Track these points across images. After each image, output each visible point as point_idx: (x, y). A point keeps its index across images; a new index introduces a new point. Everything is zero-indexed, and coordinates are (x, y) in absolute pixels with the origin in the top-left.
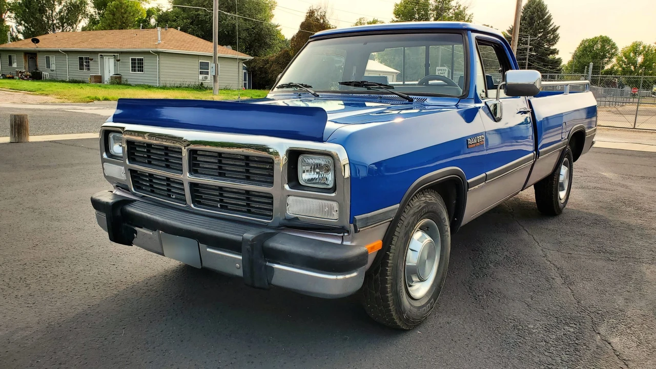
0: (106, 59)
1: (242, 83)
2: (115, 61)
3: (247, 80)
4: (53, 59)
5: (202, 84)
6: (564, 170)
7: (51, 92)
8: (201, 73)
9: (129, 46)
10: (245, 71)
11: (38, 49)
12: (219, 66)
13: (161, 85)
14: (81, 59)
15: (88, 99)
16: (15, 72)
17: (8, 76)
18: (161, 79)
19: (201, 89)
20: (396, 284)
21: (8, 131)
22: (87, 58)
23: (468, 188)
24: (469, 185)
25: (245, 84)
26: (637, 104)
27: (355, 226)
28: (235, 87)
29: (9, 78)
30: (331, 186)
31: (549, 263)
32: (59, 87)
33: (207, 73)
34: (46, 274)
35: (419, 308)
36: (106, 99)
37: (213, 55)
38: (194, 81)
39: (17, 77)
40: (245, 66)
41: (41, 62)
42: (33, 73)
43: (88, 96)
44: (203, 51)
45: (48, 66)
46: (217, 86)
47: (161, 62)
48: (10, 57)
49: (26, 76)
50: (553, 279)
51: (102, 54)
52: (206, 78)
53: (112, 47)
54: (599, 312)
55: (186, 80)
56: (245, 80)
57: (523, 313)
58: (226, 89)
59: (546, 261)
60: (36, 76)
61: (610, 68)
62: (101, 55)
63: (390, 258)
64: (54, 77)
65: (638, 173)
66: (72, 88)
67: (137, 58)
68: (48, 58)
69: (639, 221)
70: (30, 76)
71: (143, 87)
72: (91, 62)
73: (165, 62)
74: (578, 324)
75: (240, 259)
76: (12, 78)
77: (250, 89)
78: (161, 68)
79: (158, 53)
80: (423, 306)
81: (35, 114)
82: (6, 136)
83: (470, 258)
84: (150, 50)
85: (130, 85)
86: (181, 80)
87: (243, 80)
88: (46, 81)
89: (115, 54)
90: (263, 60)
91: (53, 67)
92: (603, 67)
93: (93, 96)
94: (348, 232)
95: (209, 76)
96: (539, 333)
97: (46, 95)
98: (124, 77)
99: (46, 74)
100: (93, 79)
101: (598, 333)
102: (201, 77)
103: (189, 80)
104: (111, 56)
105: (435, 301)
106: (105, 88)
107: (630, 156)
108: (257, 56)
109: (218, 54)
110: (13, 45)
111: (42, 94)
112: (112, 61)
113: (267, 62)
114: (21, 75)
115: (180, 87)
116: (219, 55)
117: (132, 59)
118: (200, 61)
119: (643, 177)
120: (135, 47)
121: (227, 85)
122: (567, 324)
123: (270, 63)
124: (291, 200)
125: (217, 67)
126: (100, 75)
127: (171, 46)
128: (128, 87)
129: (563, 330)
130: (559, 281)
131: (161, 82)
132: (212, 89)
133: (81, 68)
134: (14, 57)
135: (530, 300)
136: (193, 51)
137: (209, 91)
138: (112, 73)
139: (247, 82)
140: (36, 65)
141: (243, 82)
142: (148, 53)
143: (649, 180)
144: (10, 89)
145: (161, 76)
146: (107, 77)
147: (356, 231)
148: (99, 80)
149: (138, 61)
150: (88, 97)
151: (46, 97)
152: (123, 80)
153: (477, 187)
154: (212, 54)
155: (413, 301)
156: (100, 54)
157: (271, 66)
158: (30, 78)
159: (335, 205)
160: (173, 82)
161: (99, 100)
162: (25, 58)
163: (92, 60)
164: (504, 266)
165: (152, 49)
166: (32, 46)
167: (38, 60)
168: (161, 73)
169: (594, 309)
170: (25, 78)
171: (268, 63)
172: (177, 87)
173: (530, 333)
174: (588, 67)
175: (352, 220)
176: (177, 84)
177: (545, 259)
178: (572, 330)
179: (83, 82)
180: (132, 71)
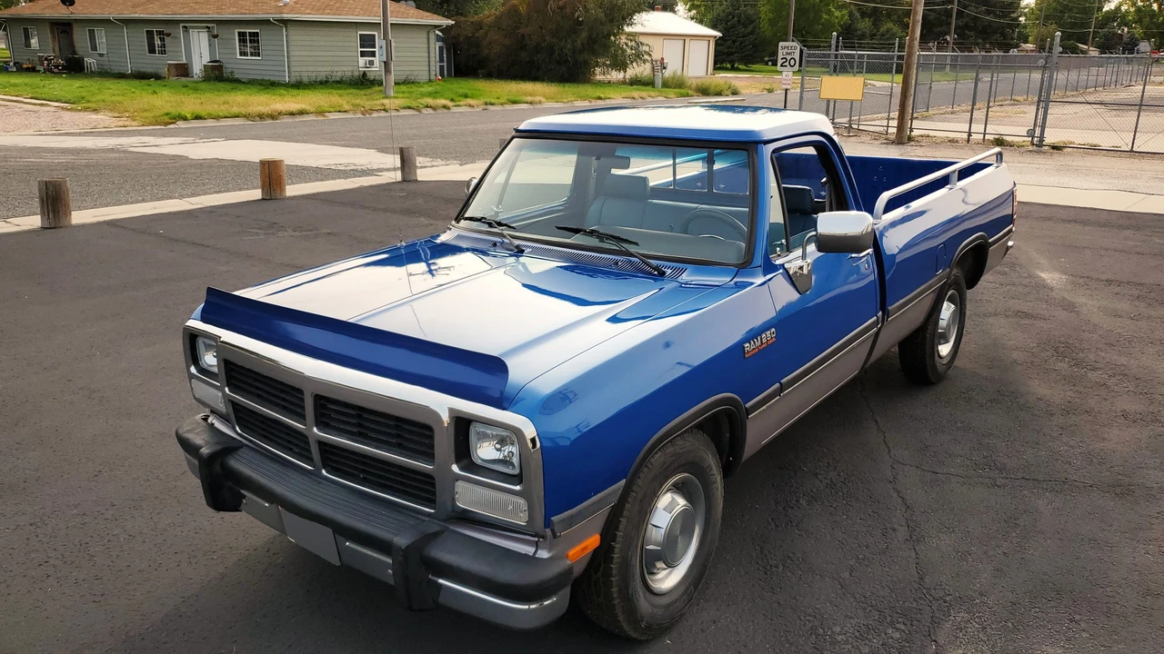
0: (193, 34)
1: (435, 67)
2: (209, 36)
3: (445, 59)
4: (102, 37)
5: (365, 74)
6: (947, 310)
7: (101, 104)
8: (363, 54)
9: (232, 9)
10: (439, 44)
11: (73, 17)
12: (393, 44)
13: (293, 80)
14: (150, 34)
15: (166, 117)
16: (37, 59)
17: (25, 66)
18: (293, 69)
19: (362, 84)
20: (627, 587)
21: (36, 203)
22: (160, 33)
23: (748, 415)
24: (748, 412)
25: (442, 67)
26: (1138, 107)
27: (553, 531)
28: (424, 77)
29: (28, 70)
30: (516, 471)
31: (895, 495)
32: (116, 92)
33: (373, 54)
34: (117, 535)
35: (668, 606)
36: (198, 118)
37: (382, 22)
38: (350, 69)
39: (42, 69)
40: (440, 34)
41: (80, 38)
42: (68, 61)
43: (166, 111)
44: (363, 15)
45: (94, 48)
46: (392, 78)
47: (291, 38)
48: (26, 31)
49: (57, 67)
50: (894, 530)
51: (188, 24)
52: (371, 63)
53: (203, 11)
54: (947, 599)
55: (336, 69)
56: (441, 60)
57: (831, 602)
58: (407, 82)
59: (892, 491)
60: (74, 67)
61: (1113, 8)
62: (184, 27)
63: (616, 550)
64: (106, 67)
65: (1103, 273)
66: (137, 92)
67: (248, 31)
68: (92, 33)
69: (1069, 393)
70: (63, 66)
71: (261, 85)
72: (167, 40)
73: (298, 37)
74: (909, 623)
75: (389, 564)
76: (32, 70)
77: (451, 76)
78: (291, 48)
79: (285, 22)
80: (676, 601)
81: (78, 162)
82: (34, 214)
83: (773, 486)
84: (270, 17)
85: (238, 81)
86: (329, 69)
87: (438, 59)
88: (92, 74)
89: (209, 25)
90: (472, 22)
91: (102, 49)
92: (1100, 9)
93: (174, 111)
94: (543, 537)
95: (376, 60)
96: (847, 642)
97: (94, 110)
98: (228, 66)
99: (89, 61)
100: (173, 70)
101: (935, 641)
102: (362, 61)
103: (341, 69)
104: (202, 28)
105: (696, 588)
106: (196, 90)
107: (1104, 226)
108: (461, 14)
109: (389, 19)
110: (29, 8)
111: (85, 109)
112: (204, 37)
113: (479, 26)
114: (48, 65)
115: (327, 82)
116: (391, 20)
117: (239, 33)
118: (359, 33)
119: (1109, 282)
120: (244, 11)
121: (408, 73)
122: (892, 624)
123: (486, 28)
124: (460, 485)
125: (389, 45)
126: (184, 62)
127: (307, 8)
128: (235, 85)
129: (883, 635)
130: (902, 532)
131: (293, 74)
132: (382, 84)
133: (152, 50)
134: (33, 31)
135: (847, 575)
136: (347, 14)
137: (377, 88)
138: (206, 59)
139: (445, 64)
140: (72, 46)
141: (438, 64)
142: (266, 22)
143: (1117, 289)
144: (31, 98)
145: (292, 64)
146: (197, 69)
147: (555, 536)
148: (183, 70)
149: (250, 36)
150: (167, 114)
151: (94, 116)
152: (226, 72)
153: (764, 407)
154: (379, 20)
155: (657, 598)
156: (182, 25)
157: (486, 34)
158: (62, 70)
159: (522, 501)
160: (314, 74)
161: (185, 119)
162: (52, 32)
163: (169, 35)
164: (823, 503)
165: (274, 16)
166: (63, 11)
167: (75, 36)
168: (292, 59)
169: (941, 594)
170: (56, 70)
171: (481, 28)
172: (321, 83)
173: (834, 643)
174: (1053, 40)
175: (548, 524)
176: (322, 77)
177: (890, 486)
178: (897, 635)
179: (158, 77)
180: (241, 55)
